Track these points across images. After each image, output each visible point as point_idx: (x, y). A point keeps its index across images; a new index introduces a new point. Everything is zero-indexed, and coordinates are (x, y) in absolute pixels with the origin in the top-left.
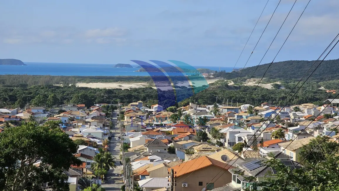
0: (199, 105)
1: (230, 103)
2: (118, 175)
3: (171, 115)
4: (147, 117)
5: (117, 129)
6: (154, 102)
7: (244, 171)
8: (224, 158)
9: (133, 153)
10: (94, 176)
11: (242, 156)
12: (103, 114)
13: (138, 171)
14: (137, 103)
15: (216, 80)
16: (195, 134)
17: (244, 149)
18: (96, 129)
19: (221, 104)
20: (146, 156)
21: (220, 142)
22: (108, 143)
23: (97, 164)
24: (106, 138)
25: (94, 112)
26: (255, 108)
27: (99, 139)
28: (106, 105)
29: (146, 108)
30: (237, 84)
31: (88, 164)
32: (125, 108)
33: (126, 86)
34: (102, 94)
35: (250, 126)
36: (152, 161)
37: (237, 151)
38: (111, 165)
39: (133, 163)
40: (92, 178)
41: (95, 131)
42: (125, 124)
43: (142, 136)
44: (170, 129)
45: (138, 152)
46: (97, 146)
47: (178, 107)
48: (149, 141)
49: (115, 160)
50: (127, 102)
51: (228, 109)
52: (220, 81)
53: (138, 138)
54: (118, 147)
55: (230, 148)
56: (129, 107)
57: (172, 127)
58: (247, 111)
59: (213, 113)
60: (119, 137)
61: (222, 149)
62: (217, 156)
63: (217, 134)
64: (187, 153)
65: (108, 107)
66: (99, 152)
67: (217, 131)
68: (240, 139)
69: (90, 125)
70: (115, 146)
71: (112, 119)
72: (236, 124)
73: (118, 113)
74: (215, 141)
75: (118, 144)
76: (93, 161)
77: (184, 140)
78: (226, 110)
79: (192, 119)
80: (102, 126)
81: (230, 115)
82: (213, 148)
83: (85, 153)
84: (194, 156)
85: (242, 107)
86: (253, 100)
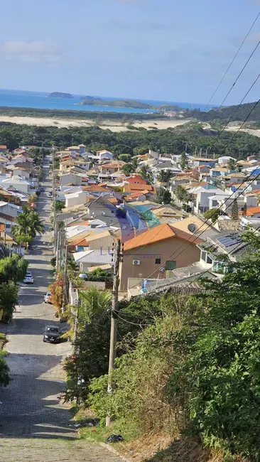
0: (162, 153)
1: (204, 154)
2: (47, 244)
3: (123, 165)
4: (91, 167)
5: (50, 181)
6: (100, 147)
7: (217, 247)
8: (191, 227)
9: (68, 215)
10: (15, 243)
11: (216, 226)
12: (31, 160)
13: (74, 239)
14: (78, 148)
15: (187, 121)
16: (155, 192)
17: (220, 218)
18: (20, 179)
19: (191, 155)
20: (86, 220)
21: (188, 206)
22: (36, 200)
23: (20, 227)
24: (33, 193)
25: (18, 156)
26: (238, 162)
27: (23, 193)
28: (35, 147)
29: (90, 154)
30: (216, 127)
31: (8, 226)
32: (61, 154)
33: (63, 123)
34: (31, 133)
35: (229, 187)
36: (93, 226)
37: (210, 220)
38: (38, 230)
39: (67, 229)
40: (12, 247)
41: (18, 182)
42: (60, 175)
43: (81, 192)
44: (121, 185)
45: (75, 214)
46: (20, 204)
47: (133, 155)
48: (91, 200)
49: (44, 223)
50: (65, 145)
51: (200, 161)
52: (192, 123)
53: (76, 195)
54: (49, 206)
55: (201, 215)
56: (67, 151)
57: (124, 182)
58: (226, 165)
59: (179, 166)
60: (51, 193)
61: (190, 215)
62: (182, 225)
63: (183, 194)
64: (142, 219)
65: (38, 150)
66: (22, 212)
67: (184, 191)
68: (215, 203)
69: (12, 175)
70: (44, 205)
71: (42, 167)
72: (211, 182)
73: (51, 159)
74: (180, 204)
75: (48, 202)
76: (14, 224)
77: (140, 200)
78: (198, 162)
79: (151, 173)
80: (28, 176)
81: (204, 170)
82: (178, 213)
83: (4, 211)
84: (151, 223)
85: (221, 159)
86: (236, 151)
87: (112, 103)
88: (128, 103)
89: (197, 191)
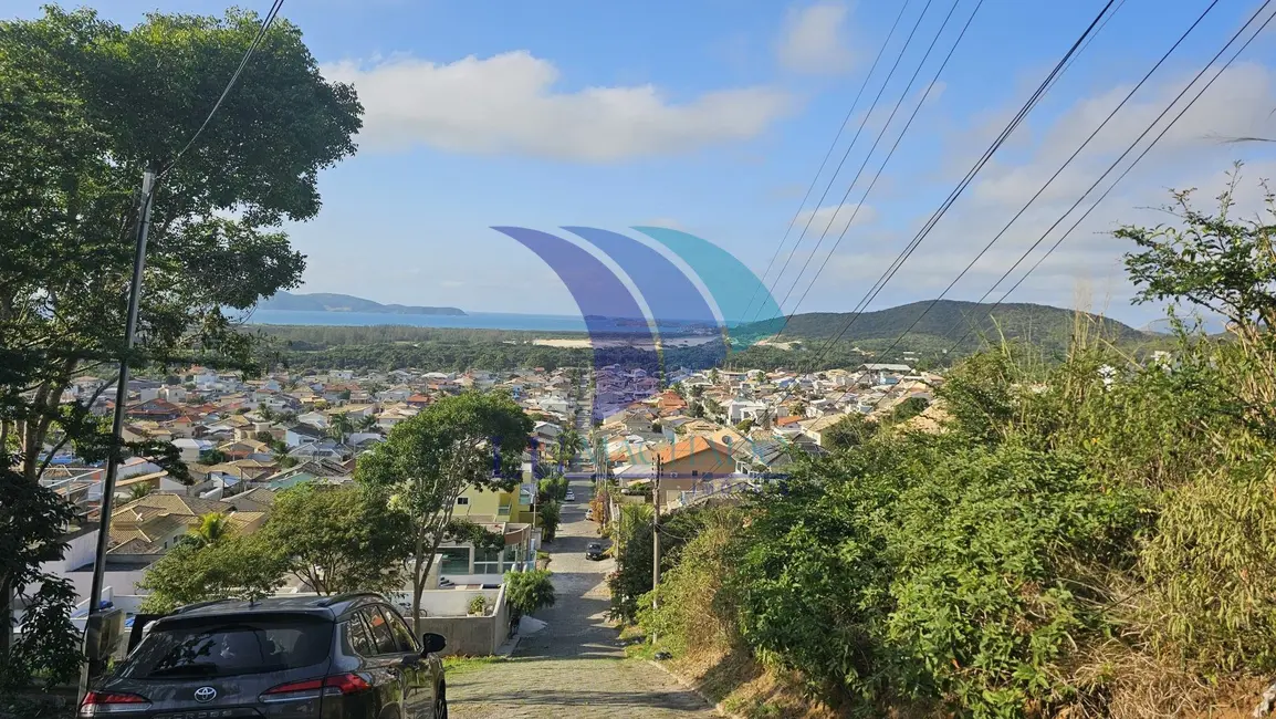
1: (734, 368)
2: (587, 461)
7: (752, 458)
8: (726, 439)
9: (606, 432)
10: (555, 462)
11: (750, 438)
12: (569, 380)
13: (612, 455)
16: (688, 407)
17: (752, 429)
18: (559, 400)
19: (721, 369)
20: (624, 436)
21: (721, 419)
22: (575, 419)
23: (560, 446)
24: (572, 412)
25: (556, 379)
26: (767, 375)
27: (562, 413)
28: (572, 368)
31: (548, 445)
34: (567, 355)
35: (760, 399)
36: (631, 442)
37: (743, 431)
38: (578, 448)
39: (606, 445)
40: (553, 465)
41: (557, 402)
44: (656, 401)
45: (613, 431)
46: (560, 423)
48: (628, 416)
49: (583, 441)
51: (730, 375)
54: (588, 424)
55: (734, 427)
57: (658, 398)
58: (755, 378)
59: (710, 381)
60: (589, 411)
61: (723, 428)
62: (717, 437)
63: (715, 407)
64: (677, 433)
65: (575, 371)
66: (562, 431)
67: (716, 404)
68: (747, 415)
69: (551, 395)
70: (583, 423)
71: (579, 387)
72: (742, 395)
73: (588, 379)
74: (713, 417)
75: (587, 420)
76: (554, 443)
77: (674, 415)
78: (728, 376)
79: (684, 388)
80: (566, 396)
81: (733, 383)
82: (711, 426)
83: (543, 431)
84: (686, 436)
85: (750, 373)
86: (764, 364)
89: (728, 403)
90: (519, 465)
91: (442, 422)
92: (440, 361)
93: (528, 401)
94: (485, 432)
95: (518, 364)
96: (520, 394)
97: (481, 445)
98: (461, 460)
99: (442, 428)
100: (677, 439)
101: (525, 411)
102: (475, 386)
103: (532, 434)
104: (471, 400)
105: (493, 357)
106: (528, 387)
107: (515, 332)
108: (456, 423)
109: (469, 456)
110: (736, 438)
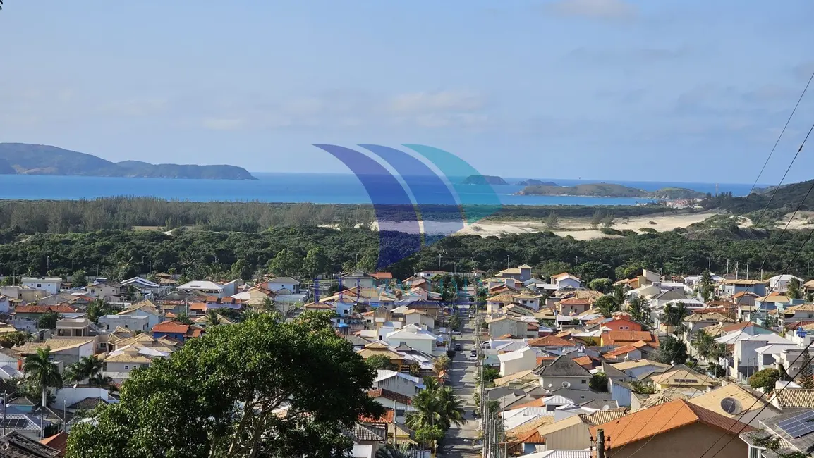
0: (666, 274)
1: (743, 272)
2: (470, 441)
3: (598, 298)
4: (542, 304)
5: (470, 331)
6: (557, 268)
7: (779, 439)
8: (729, 405)
9: (506, 390)
10: (413, 443)
11: (775, 403)
12: (436, 296)
13: (516, 432)
14: (518, 271)
15: (709, 215)
16: (657, 344)
17: (779, 385)
18: (418, 330)
19: (720, 274)
20: (538, 397)
21: (720, 367)
22: (448, 366)
23: (421, 414)
24: (443, 353)
25: (414, 292)
26: (807, 284)
27: (424, 355)
28: (442, 274)
29: (540, 281)
30: (762, 224)
31: (400, 413)
32: (489, 284)
33: (491, 229)
34: (434, 249)
35: (794, 329)
36: (551, 408)
37: (761, 390)
38: (454, 418)
39: (505, 415)
40: (409, 449)
41: (415, 336)
42: (489, 320)
43: (528, 348)
44: (597, 333)
45: (518, 387)
46: (421, 373)
47: (615, 280)
48: (545, 361)
49: (463, 405)
50: (495, 268)
51: (737, 285)
52: (716, 217)
53: (518, 354)
54: (472, 375)
55: (744, 382)
56: (500, 278)
57: (602, 328)
58: (785, 290)
59: (699, 295)
60: (474, 352)
61: (724, 383)
62: (710, 401)
63: (708, 345)
64: (636, 392)
65: (448, 278)
66: (424, 387)
67: (710, 340)
68: (768, 359)
69: (404, 323)
70: (463, 373)
71: (456, 308)
72: (759, 322)
73: (472, 294)
74: (704, 362)
75: (470, 368)
76: (410, 408)
77: (630, 359)
78: (734, 287)
79: (649, 310)
80: (432, 325)
81: (744, 300)
82: (701, 380)
83: (392, 388)
84: (653, 398)
85: (774, 281)
86: (802, 263)
87: (573, 190)
88: (603, 189)
89: (733, 337)
90: (350, 447)
91: (212, 368)
92: (209, 260)
93: (364, 333)
94: (288, 387)
95: (345, 265)
96: (349, 320)
97: (282, 411)
98: (245, 437)
99: (212, 379)
100: (636, 403)
101: (358, 350)
102: (269, 305)
103: (370, 392)
104: (262, 330)
105: (301, 253)
106: (362, 308)
107: (339, 206)
108: (237, 370)
109: (260, 429)
110: (746, 402)
